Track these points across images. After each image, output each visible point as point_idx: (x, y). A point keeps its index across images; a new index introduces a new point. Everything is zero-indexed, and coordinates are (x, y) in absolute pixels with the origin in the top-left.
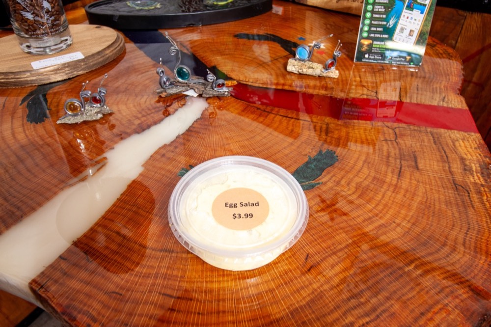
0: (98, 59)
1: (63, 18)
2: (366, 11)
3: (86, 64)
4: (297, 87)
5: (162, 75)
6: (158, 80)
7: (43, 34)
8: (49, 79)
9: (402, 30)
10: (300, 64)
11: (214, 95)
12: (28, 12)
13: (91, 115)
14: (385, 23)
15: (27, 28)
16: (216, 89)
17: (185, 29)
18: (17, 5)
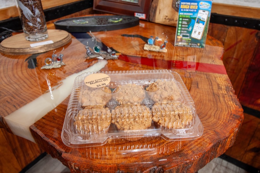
0: (59, 44)
1: (45, 26)
2: (179, 24)
3: (54, 45)
4: (148, 56)
5: (88, 49)
6: (86, 52)
7: (36, 32)
8: (38, 51)
9: (195, 32)
10: (150, 46)
11: (111, 58)
12: (30, 22)
13: (56, 66)
14: (187, 29)
15: (29, 30)
16: (111, 56)
17: (99, 32)
18: (26, 20)
